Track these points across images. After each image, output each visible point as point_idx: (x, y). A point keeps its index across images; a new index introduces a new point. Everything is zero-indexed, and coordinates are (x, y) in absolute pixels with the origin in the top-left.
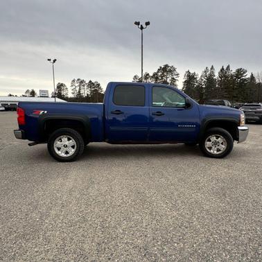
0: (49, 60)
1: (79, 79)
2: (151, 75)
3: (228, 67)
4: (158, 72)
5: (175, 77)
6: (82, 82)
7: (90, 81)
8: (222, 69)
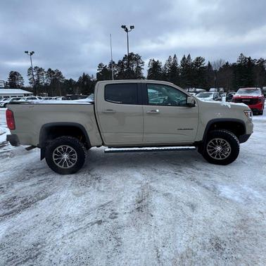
0: (27, 52)
1: (36, 67)
2: (117, 63)
3: (189, 56)
4: (124, 60)
5: (140, 65)
6: (40, 70)
7: (50, 70)
8: (184, 58)
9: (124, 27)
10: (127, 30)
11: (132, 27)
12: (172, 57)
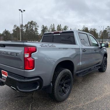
9: (20, 10)
10: (22, 12)
11: (24, 11)
12: (53, 25)
